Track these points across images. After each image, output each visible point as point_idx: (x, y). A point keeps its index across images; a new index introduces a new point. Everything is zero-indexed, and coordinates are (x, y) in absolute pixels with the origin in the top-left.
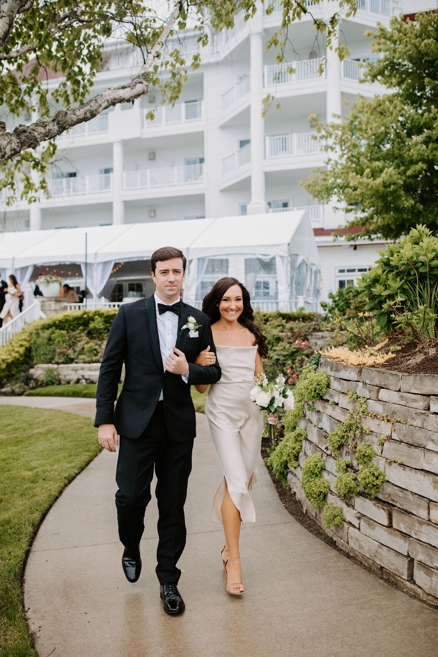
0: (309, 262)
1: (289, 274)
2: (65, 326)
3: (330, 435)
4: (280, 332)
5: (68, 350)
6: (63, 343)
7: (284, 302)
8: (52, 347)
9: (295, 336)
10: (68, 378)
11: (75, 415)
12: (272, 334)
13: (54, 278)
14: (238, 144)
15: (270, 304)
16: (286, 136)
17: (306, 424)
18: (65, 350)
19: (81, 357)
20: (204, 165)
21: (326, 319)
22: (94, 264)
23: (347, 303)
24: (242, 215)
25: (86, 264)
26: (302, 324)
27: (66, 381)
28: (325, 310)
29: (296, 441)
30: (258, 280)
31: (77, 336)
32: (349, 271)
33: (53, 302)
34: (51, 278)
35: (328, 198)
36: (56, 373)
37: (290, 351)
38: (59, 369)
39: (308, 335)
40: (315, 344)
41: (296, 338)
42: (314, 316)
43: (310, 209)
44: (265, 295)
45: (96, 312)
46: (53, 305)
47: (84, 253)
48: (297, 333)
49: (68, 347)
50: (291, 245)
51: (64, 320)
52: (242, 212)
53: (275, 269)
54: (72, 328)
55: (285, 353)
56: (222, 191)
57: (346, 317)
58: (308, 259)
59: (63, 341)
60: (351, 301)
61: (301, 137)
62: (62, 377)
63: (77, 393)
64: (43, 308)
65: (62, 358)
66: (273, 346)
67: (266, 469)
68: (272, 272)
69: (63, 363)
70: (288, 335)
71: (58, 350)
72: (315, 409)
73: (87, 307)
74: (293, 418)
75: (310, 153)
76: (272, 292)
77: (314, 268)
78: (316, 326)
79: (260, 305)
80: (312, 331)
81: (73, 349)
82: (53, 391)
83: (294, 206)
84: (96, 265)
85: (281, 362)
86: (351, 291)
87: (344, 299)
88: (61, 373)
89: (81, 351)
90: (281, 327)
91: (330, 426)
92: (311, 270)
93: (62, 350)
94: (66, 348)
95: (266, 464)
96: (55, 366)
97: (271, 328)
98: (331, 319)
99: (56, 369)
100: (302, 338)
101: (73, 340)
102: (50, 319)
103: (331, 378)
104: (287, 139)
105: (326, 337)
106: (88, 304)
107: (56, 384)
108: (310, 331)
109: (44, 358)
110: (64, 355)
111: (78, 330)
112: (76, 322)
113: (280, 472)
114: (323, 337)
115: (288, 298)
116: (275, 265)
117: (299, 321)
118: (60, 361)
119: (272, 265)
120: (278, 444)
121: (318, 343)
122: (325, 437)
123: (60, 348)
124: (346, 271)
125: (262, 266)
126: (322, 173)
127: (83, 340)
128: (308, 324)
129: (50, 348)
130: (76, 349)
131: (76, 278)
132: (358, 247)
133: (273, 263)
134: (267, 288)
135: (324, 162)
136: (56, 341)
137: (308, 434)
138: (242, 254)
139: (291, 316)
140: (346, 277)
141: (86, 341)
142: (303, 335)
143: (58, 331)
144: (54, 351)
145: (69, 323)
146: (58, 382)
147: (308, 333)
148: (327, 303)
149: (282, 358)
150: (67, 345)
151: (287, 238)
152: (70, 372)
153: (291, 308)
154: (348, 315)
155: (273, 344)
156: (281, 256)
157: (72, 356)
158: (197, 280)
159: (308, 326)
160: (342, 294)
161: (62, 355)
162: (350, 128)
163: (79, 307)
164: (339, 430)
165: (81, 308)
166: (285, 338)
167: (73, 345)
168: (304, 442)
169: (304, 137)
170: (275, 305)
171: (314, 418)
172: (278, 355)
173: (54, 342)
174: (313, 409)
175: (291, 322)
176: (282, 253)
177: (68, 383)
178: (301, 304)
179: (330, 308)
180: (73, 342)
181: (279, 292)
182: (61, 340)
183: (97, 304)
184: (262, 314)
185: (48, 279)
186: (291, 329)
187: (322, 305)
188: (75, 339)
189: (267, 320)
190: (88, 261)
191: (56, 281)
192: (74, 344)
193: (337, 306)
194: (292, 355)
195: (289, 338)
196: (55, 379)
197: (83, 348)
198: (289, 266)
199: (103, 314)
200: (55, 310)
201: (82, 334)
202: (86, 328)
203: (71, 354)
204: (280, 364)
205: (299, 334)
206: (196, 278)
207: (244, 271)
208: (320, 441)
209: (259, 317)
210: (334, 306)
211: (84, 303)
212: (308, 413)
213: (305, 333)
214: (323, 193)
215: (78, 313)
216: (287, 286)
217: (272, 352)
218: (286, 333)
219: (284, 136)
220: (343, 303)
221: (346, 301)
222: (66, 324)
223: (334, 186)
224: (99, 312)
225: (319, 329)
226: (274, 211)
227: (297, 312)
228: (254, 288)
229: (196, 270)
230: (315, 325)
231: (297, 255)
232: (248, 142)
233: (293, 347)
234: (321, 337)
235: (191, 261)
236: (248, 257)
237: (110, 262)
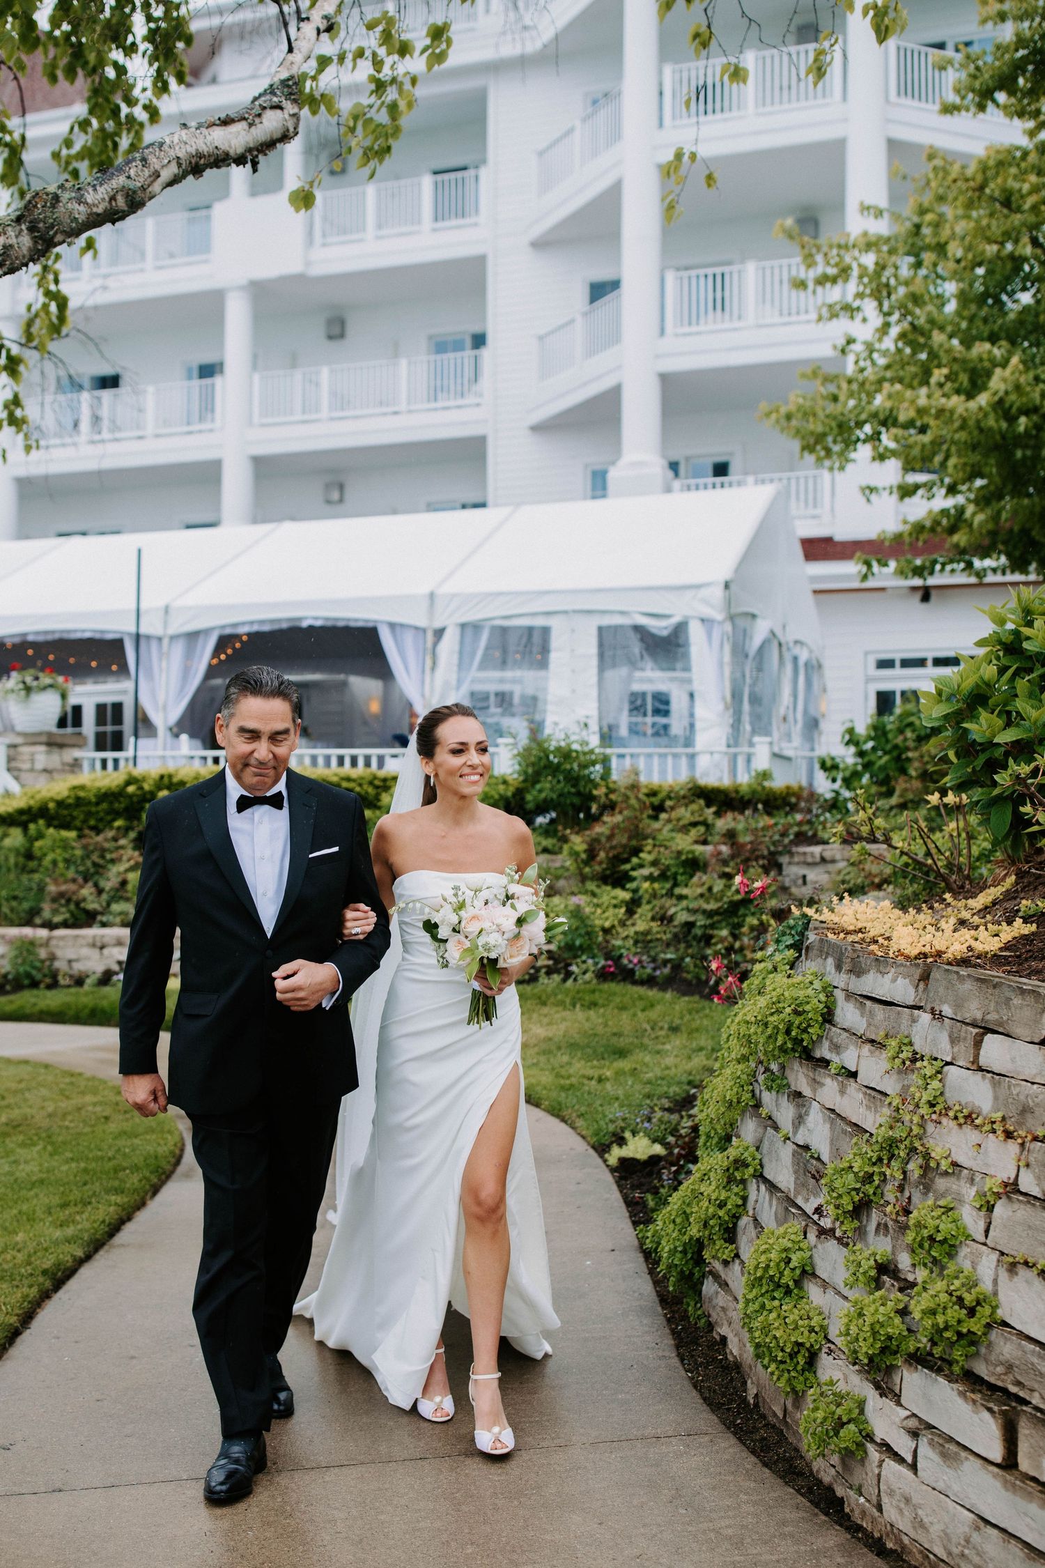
0: (789, 637)
1: (727, 671)
2: (74, 818)
3: (829, 1171)
4: (696, 842)
5: (82, 887)
6: (67, 868)
7: (712, 753)
8: (36, 876)
9: (743, 857)
10: (78, 967)
11: (93, 1078)
12: (674, 848)
13: (46, 680)
14: (582, 293)
15: (670, 760)
16: (726, 269)
17: (761, 1130)
18: (72, 887)
19: (115, 907)
20: (486, 353)
21: (835, 805)
22: (160, 639)
23: (898, 759)
24: (594, 497)
25: (138, 638)
26: (765, 821)
27: (71, 976)
28: (834, 780)
29: (729, 1182)
30: (636, 687)
31: (107, 845)
32: (906, 663)
33: (43, 748)
34: (37, 678)
35: (842, 454)
36: (43, 953)
37: (725, 899)
38: (53, 942)
39: (780, 853)
40: (800, 882)
41: (747, 860)
42: (799, 797)
43: (793, 482)
44: (656, 734)
45: (162, 777)
46: (42, 758)
47: (133, 606)
48: (749, 846)
49: (80, 880)
50: (733, 587)
51: (70, 801)
52: (594, 488)
53: (686, 656)
54: (92, 822)
55: (712, 906)
56: (537, 429)
57: (894, 800)
58: (784, 627)
59: (67, 861)
60: (910, 754)
61: (768, 272)
62: (60, 965)
63: (103, 1011)
64: (13, 764)
65: (63, 910)
66: (676, 885)
67: (641, 1259)
68: (679, 665)
69: (65, 925)
70: (720, 853)
71: (52, 888)
72: (788, 1085)
73: (139, 761)
74: (723, 1109)
75: (794, 318)
76: (677, 724)
77: (804, 656)
78: (805, 828)
79: (642, 764)
80: (791, 842)
81: (96, 885)
82: (35, 1005)
83: (746, 473)
84: (166, 642)
85: (699, 932)
86: (911, 724)
87: (888, 747)
88: (59, 953)
89: (117, 890)
90: (702, 829)
91: (832, 1143)
92: (795, 659)
93: (63, 888)
94: (74, 881)
95: (641, 1244)
96: (43, 933)
97: (672, 830)
98: (851, 806)
99: (47, 943)
100: (761, 862)
101: (95, 857)
102: (33, 797)
103: (838, 993)
104: (727, 278)
105: (833, 861)
106: (139, 754)
107: (42, 986)
108: (786, 841)
109: (12, 910)
110: (69, 901)
111: (112, 828)
112: (105, 806)
113: (682, 1272)
114: (823, 860)
115: (724, 741)
116: (686, 645)
117: (756, 810)
118: (57, 919)
119: (678, 645)
120: (680, 1183)
121: (809, 878)
122: (814, 1177)
123: (56, 882)
124: (898, 663)
125: (647, 649)
126: (827, 379)
127: (125, 858)
128: (781, 820)
129: (30, 880)
130: (102, 883)
131: (111, 679)
132: (933, 593)
133: (681, 641)
134: (666, 713)
135: (835, 347)
136: (47, 861)
137: (765, 1161)
138: (589, 612)
139: (734, 795)
140: (898, 681)
141: (132, 863)
142: (766, 853)
143: (51, 830)
144: (41, 889)
145: (85, 809)
146: (48, 980)
147: (780, 849)
148: (838, 760)
149: (701, 921)
150: (77, 872)
151: (724, 571)
152: (85, 951)
153: (733, 771)
154: (901, 796)
155: (675, 879)
156: (703, 620)
157: (92, 905)
158: (458, 688)
159: (780, 827)
160: (885, 733)
161: (63, 901)
162: (913, 245)
163: (116, 761)
164: (856, 1155)
165: (122, 764)
166: (714, 861)
167: (97, 873)
168: (752, 1186)
169: (777, 271)
170: (684, 761)
171: (785, 1113)
172: (688, 910)
173: (40, 865)
174: (780, 1087)
175: (729, 816)
176: (707, 611)
177: (79, 981)
178: (762, 761)
179: (847, 774)
180: (95, 864)
181: (698, 725)
182: (60, 859)
183: (168, 753)
184: (644, 790)
185: (29, 679)
186: (731, 835)
187: (823, 766)
188: (103, 857)
189: (659, 809)
190: (144, 630)
191: (51, 686)
192: (99, 869)
193: (867, 766)
194: (734, 911)
195: (725, 863)
196: (39, 970)
197: (124, 883)
198: (727, 649)
199: (182, 783)
200: (48, 771)
201: (122, 842)
202: (135, 823)
203: (90, 898)
204: (695, 937)
205: (753, 850)
206: (454, 683)
207: (594, 662)
208: (801, 1185)
209: (637, 798)
210: (859, 768)
211: (129, 753)
212: (767, 1098)
213: (772, 848)
214: (830, 439)
215: (111, 780)
216: (721, 707)
217: (674, 901)
218: (716, 844)
219: (718, 270)
220: (886, 758)
221: (895, 754)
222: (75, 813)
223: (863, 417)
224: (170, 776)
225: (815, 835)
226: (689, 488)
227: (749, 785)
228: (626, 713)
229: (455, 659)
230: (800, 824)
231: (754, 616)
232: (615, 285)
233: (734, 888)
234: (818, 859)
235: (439, 633)
236: (607, 621)
237: (206, 632)
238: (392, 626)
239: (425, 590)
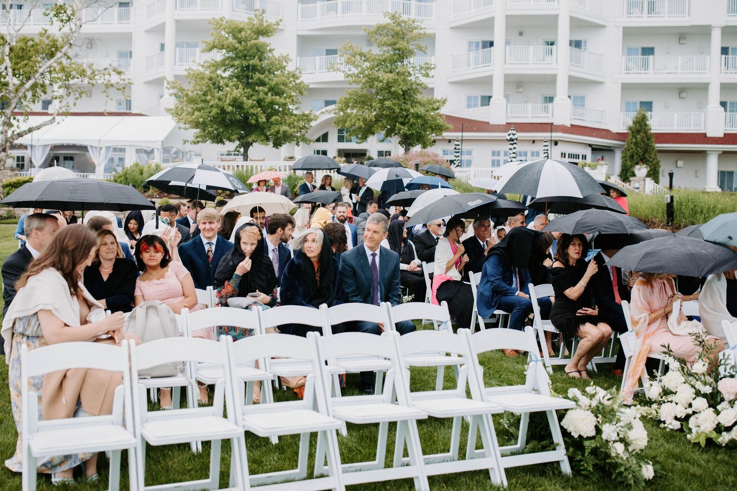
22: (36, 146)
25: (31, 146)
46: (9, 173)
50: (164, 142)
68: (153, 156)
73: (32, 174)
84: (38, 147)
88: (16, 213)
99: (13, 211)
106: (32, 172)
119: (152, 152)
125: (145, 153)
138: (134, 146)
145: (20, 184)
151: (162, 138)
156: (157, 149)
158: (105, 160)
165: (28, 175)
176: (158, 147)
190: (33, 144)
191: (11, 156)
198: (162, 154)
200: (11, 176)
207: (135, 155)
211: (30, 172)
215: (25, 178)
229: (105, 154)
235: (101, 148)
236: (137, 148)
237: (48, 145)
238: (91, 147)
239: (98, 138)
